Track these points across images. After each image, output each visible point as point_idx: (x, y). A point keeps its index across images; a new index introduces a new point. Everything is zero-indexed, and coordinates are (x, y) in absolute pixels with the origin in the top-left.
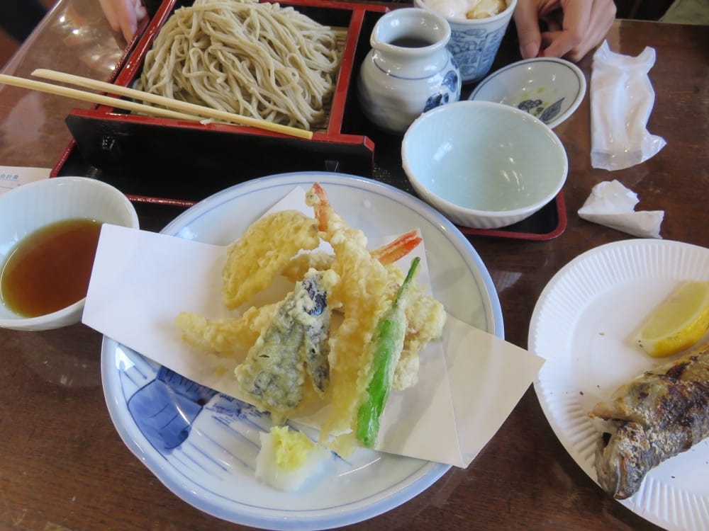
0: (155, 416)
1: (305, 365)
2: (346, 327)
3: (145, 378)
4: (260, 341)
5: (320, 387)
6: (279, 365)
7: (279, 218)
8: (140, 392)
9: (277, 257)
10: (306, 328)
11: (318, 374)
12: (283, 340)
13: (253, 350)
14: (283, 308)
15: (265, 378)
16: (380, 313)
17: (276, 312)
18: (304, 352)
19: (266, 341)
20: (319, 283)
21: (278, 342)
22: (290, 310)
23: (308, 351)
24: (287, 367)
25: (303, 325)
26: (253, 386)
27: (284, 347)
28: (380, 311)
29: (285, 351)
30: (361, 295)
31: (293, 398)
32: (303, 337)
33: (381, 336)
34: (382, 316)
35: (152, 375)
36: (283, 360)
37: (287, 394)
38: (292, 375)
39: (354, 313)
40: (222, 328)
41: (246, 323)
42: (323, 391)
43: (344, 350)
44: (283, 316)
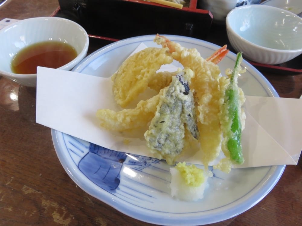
0: (96, 172)
1: (185, 125)
2: (206, 99)
3: (83, 152)
4: (157, 114)
5: (195, 137)
6: (170, 127)
7: (143, 53)
8: (83, 160)
9: (148, 72)
10: (183, 102)
11: (193, 129)
12: (171, 111)
13: (154, 120)
14: (168, 92)
15: (163, 136)
16: (226, 87)
17: (165, 95)
18: (184, 117)
19: (161, 113)
20: (184, 76)
21: (169, 113)
22: (173, 92)
23: (186, 116)
24: (175, 128)
25: (181, 101)
26: (157, 143)
27: (173, 116)
28: (226, 85)
29: (173, 118)
30: (210, 80)
31: (180, 147)
32: (183, 108)
33: (229, 99)
34: (227, 88)
35: (86, 151)
36: (172, 124)
37: (176, 145)
38: (179, 133)
39: (207, 91)
40: (127, 114)
41: (142, 109)
42: (198, 139)
43: (207, 112)
44: (170, 97)
